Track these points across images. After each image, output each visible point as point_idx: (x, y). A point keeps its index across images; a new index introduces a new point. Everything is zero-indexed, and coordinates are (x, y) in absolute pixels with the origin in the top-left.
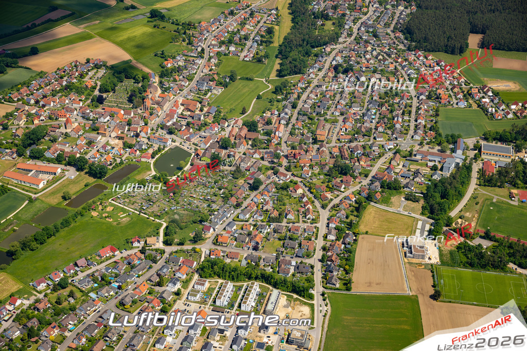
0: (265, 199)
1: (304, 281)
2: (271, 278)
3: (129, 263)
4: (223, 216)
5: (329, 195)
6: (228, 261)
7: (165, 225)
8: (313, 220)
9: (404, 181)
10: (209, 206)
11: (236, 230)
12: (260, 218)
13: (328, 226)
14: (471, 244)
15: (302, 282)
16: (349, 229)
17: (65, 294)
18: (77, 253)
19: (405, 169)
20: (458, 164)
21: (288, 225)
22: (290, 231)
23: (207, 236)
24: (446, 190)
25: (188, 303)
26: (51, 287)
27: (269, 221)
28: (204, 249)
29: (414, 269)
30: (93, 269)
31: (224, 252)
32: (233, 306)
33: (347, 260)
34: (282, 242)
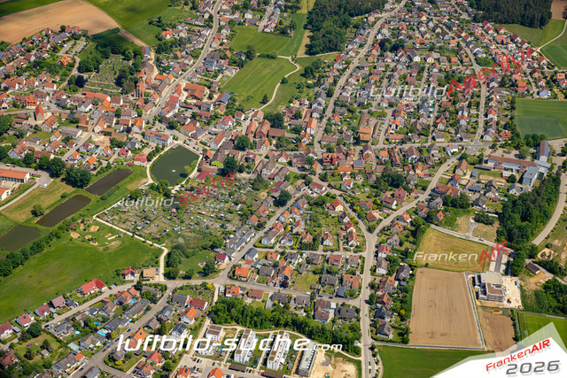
0: (295, 217)
1: (347, 329)
2: (306, 326)
3: (121, 303)
4: (241, 240)
5: (377, 214)
6: (248, 301)
7: (166, 251)
8: (357, 247)
9: (472, 197)
10: (222, 226)
11: (258, 260)
12: (288, 244)
13: (376, 256)
14: (563, 283)
15: (345, 331)
16: (403, 260)
17: (36, 344)
18: (53, 288)
19: (474, 181)
20: (541, 174)
21: (325, 253)
22: (327, 261)
23: (221, 267)
24: (528, 209)
25: (198, 358)
26: (19, 335)
27: (300, 248)
28: (218, 284)
29: (489, 315)
30: (74, 310)
31: (243, 289)
32: (256, 362)
33: (402, 302)
34: (317, 277)
